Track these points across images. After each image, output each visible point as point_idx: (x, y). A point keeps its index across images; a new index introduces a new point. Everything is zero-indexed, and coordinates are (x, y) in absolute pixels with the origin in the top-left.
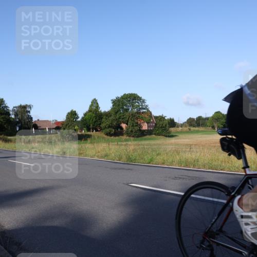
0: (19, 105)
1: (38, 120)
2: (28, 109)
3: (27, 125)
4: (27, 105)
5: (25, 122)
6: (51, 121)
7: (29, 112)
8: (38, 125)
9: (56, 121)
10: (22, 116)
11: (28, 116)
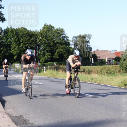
0: (79, 35)
1: (98, 50)
2: (87, 39)
3: (86, 55)
4: (86, 35)
5: (84, 52)
6: (110, 51)
7: (88, 42)
8: (97, 56)
9: (115, 51)
10: (81, 46)
11: (88, 46)
